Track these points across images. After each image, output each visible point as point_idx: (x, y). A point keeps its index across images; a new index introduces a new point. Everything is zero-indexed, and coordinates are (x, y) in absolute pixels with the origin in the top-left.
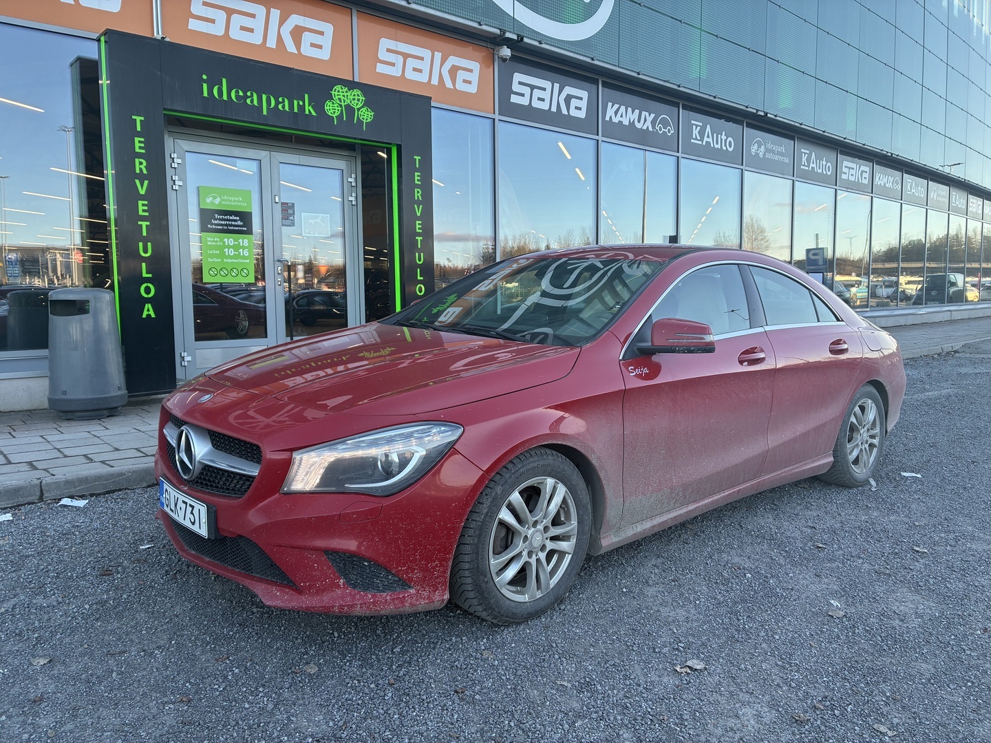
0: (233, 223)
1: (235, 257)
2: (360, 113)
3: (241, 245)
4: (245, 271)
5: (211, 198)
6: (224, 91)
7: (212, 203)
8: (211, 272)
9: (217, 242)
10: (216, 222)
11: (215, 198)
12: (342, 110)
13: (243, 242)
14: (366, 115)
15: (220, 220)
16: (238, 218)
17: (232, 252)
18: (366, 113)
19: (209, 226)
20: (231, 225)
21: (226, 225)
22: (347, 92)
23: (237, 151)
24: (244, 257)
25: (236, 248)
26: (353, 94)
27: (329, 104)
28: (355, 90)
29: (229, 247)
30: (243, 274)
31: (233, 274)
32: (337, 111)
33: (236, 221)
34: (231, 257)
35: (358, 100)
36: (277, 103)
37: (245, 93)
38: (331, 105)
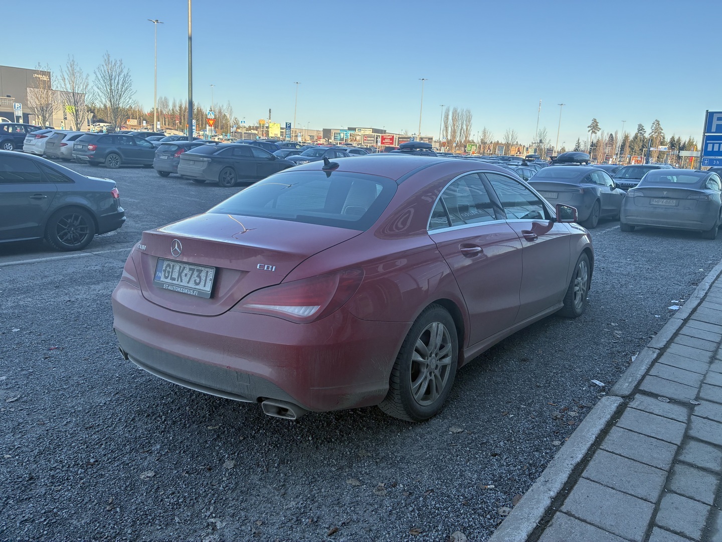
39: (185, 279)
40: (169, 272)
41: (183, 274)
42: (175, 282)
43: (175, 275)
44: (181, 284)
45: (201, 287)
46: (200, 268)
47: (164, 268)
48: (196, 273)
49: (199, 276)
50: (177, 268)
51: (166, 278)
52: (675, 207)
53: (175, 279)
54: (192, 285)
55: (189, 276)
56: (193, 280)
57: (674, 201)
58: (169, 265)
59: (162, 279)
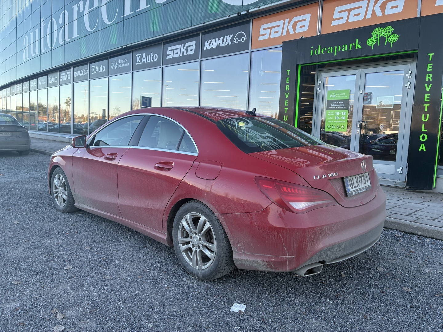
0: (340, 105)
1: (339, 120)
2: (389, 39)
3: (342, 114)
4: (343, 126)
5: (332, 95)
6: (320, 51)
7: (332, 97)
8: (328, 127)
9: (332, 114)
10: (333, 105)
11: (333, 95)
12: (377, 41)
13: (343, 113)
14: (394, 38)
15: (334, 104)
16: (342, 103)
17: (338, 118)
18: (394, 37)
19: (330, 107)
20: (339, 106)
21: (337, 106)
22: (382, 30)
23: (345, 73)
24: (343, 120)
25: (340, 116)
26: (386, 30)
27: (370, 40)
28: (387, 27)
29: (337, 116)
30: (342, 128)
31: (337, 128)
32: (374, 42)
33: (341, 104)
34: (337, 120)
35: (389, 32)
36: (342, 48)
37: (327, 49)
38: (371, 40)
39: (360, 184)
40: (352, 184)
41: (358, 182)
42: (357, 188)
43: (356, 184)
44: (360, 187)
45: (367, 184)
46: (363, 174)
47: (349, 183)
48: (363, 178)
49: (364, 179)
50: (355, 179)
51: (352, 188)
52: (11, 137)
53: (356, 186)
54: (364, 186)
55: (361, 181)
56: (363, 183)
57: (10, 133)
58: (350, 180)
59: (351, 190)
